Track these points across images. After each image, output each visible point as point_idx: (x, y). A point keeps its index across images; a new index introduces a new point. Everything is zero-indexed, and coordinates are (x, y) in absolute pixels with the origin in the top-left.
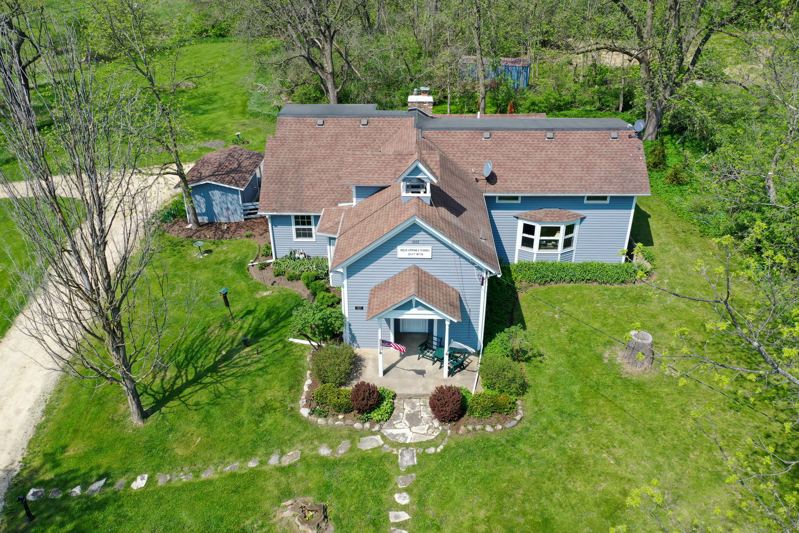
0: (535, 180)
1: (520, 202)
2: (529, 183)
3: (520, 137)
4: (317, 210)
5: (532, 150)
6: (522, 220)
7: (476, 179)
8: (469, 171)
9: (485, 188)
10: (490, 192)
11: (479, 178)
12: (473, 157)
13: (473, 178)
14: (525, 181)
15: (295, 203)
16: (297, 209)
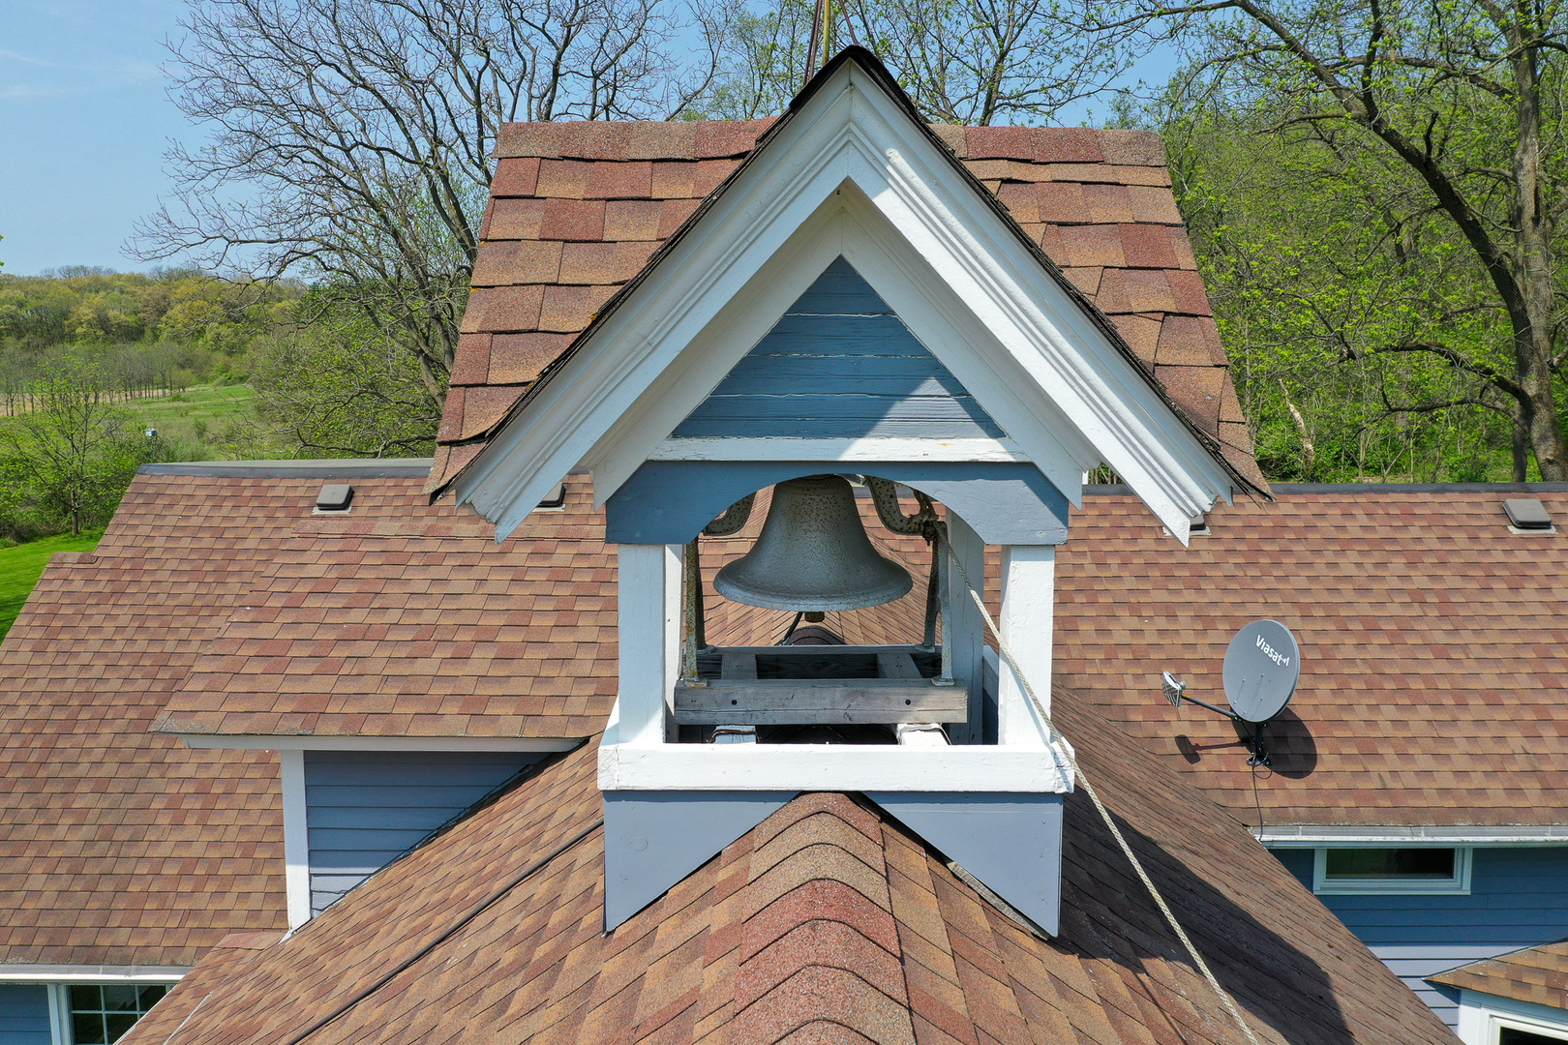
0: (1550, 741)
1: (1466, 890)
2: (1522, 764)
3: (1365, 522)
4: (189, 952)
5: (1458, 583)
6: (1488, 1007)
7: (1182, 740)
8: (1131, 697)
9: (1249, 800)
10: (1288, 820)
11: (1196, 735)
12: (1135, 623)
13: (1161, 733)
14: (1492, 748)
15: (69, 905)
16: (70, 943)
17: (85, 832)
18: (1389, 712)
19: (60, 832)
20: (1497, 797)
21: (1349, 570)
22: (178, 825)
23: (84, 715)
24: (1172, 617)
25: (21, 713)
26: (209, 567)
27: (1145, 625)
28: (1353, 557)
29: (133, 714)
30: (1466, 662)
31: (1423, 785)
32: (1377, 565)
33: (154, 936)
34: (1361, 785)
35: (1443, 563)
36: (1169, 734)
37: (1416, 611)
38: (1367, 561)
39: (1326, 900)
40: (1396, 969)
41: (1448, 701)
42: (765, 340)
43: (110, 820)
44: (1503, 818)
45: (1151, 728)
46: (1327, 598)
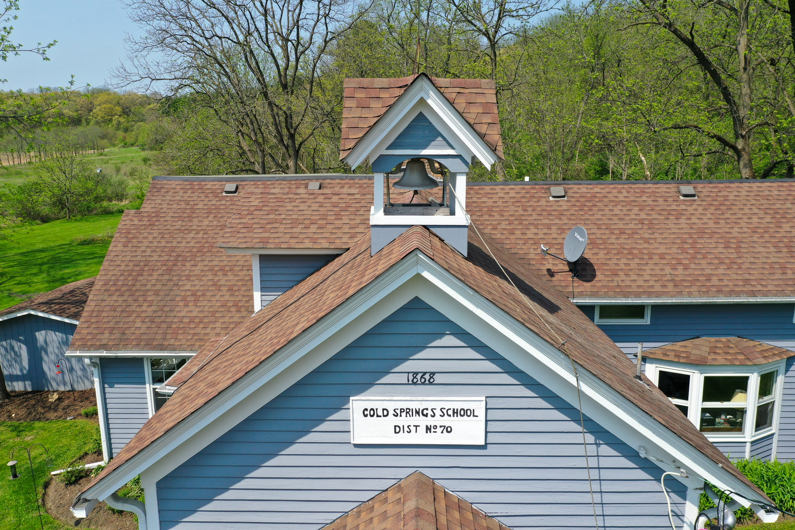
0: (680, 270)
1: (649, 323)
2: (668, 277)
3: (626, 194)
4: (197, 347)
5: (657, 217)
6: (656, 364)
7: (549, 270)
8: (532, 256)
9: (570, 289)
10: (583, 295)
11: (553, 268)
12: (536, 231)
13: (541, 268)
14: (659, 272)
15: (151, 332)
16: (154, 344)
17: (153, 308)
18: (624, 261)
19: (144, 308)
20: (658, 288)
21: (617, 212)
22: (186, 305)
23: (146, 268)
24: (549, 229)
25: (122, 268)
26: (185, 215)
27: (539, 232)
28: (619, 207)
29: (164, 268)
30: (655, 244)
31: (632, 284)
32: (628, 210)
33: (183, 342)
34: (610, 284)
35: (653, 210)
36: (544, 268)
37: (640, 226)
38: (625, 209)
39: (599, 326)
40: (625, 351)
41: (646, 257)
42: (405, 129)
43: (162, 304)
44: (658, 295)
45: (538, 266)
46: (608, 222)
